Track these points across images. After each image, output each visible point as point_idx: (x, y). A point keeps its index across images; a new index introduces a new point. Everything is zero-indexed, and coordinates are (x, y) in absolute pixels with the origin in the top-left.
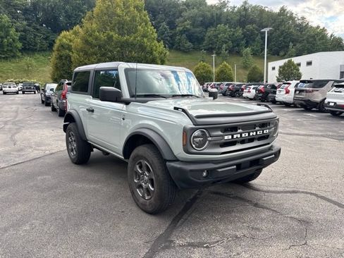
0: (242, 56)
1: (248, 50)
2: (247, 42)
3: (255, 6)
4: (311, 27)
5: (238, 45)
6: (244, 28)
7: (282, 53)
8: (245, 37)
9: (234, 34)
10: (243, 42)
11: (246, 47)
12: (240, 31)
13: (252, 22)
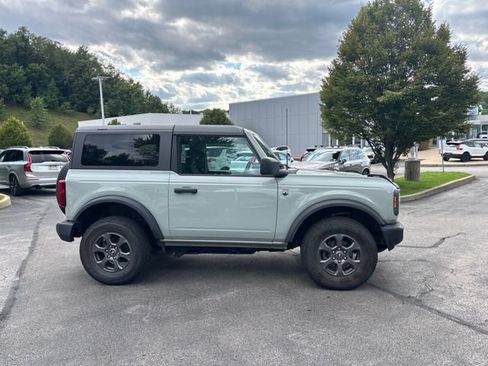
0: (29, 108)
1: (39, 100)
2: (34, 89)
3: (40, 38)
4: (123, 80)
5: (19, 91)
6: (25, 66)
7: (90, 110)
8: (29, 80)
9: (9, 74)
10: (28, 88)
11: (34, 96)
12: (20, 70)
13: (39, 60)
